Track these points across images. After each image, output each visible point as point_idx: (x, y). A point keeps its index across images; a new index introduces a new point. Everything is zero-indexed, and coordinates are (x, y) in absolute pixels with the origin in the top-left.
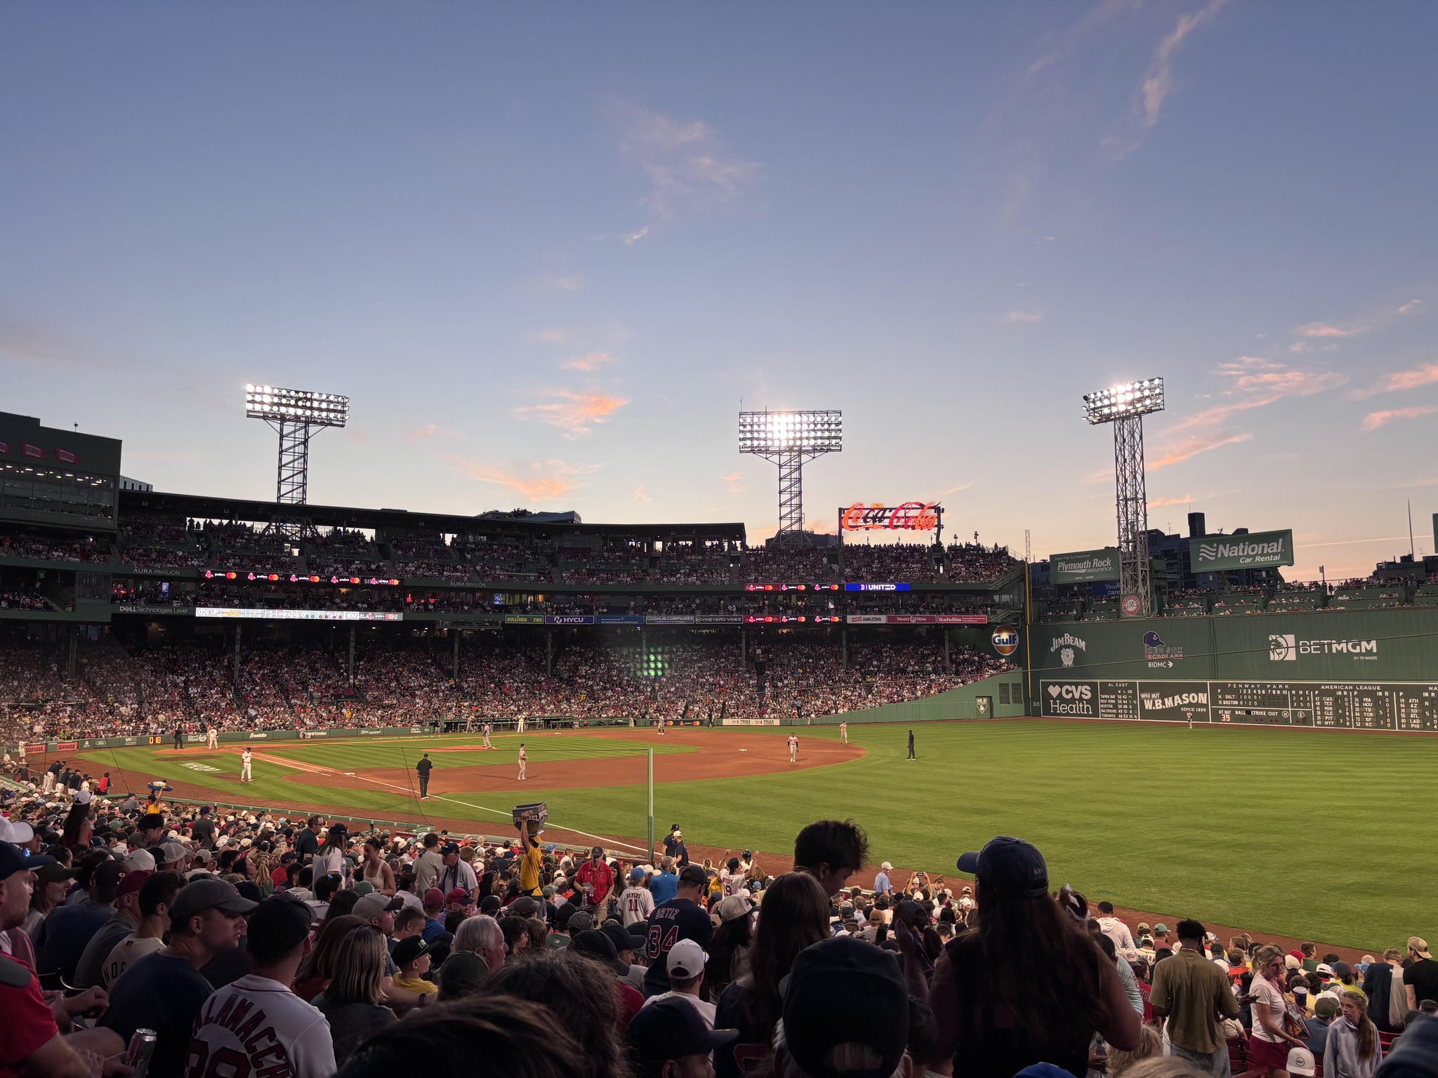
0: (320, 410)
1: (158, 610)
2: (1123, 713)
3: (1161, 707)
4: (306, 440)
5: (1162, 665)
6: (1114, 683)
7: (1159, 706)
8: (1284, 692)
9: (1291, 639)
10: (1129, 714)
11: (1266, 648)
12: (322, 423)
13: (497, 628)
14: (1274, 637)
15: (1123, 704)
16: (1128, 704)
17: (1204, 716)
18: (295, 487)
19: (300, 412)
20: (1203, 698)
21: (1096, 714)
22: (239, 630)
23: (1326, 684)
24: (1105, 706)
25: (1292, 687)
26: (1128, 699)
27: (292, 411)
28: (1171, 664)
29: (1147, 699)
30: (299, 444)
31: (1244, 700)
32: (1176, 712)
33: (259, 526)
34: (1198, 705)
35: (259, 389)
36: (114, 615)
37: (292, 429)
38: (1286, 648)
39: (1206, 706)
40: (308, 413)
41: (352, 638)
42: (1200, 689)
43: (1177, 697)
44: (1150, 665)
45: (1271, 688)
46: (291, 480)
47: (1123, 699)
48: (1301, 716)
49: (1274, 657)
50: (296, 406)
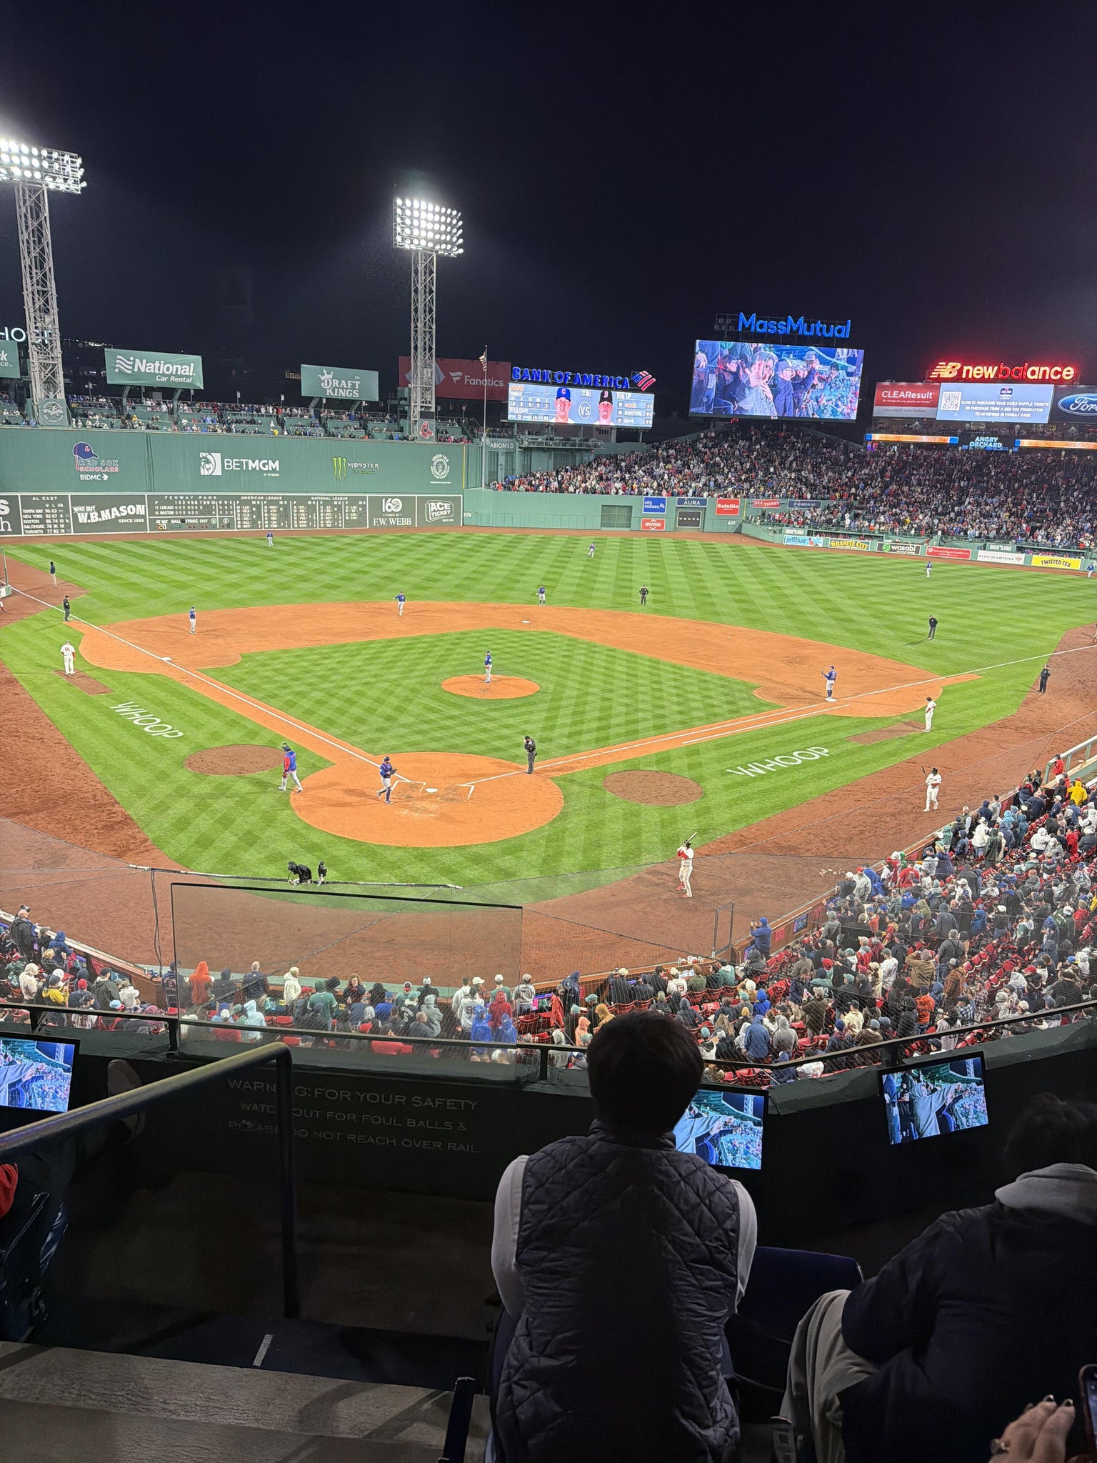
2: (53, 528)
3: (97, 520)
5: (96, 477)
6: (40, 497)
7: (94, 518)
8: (213, 502)
9: (217, 456)
10: (59, 528)
11: (198, 463)
14: (204, 454)
15: (52, 519)
16: (58, 518)
17: (143, 526)
20: (141, 510)
21: (17, 530)
23: (246, 495)
24: (30, 521)
25: (219, 498)
26: (58, 513)
28: (106, 477)
29: (80, 512)
31: (178, 510)
32: (112, 524)
34: (135, 516)
38: (214, 465)
39: (144, 517)
42: (139, 500)
43: (114, 510)
44: (82, 477)
45: (202, 500)
47: (51, 514)
48: (226, 521)
49: (203, 472)
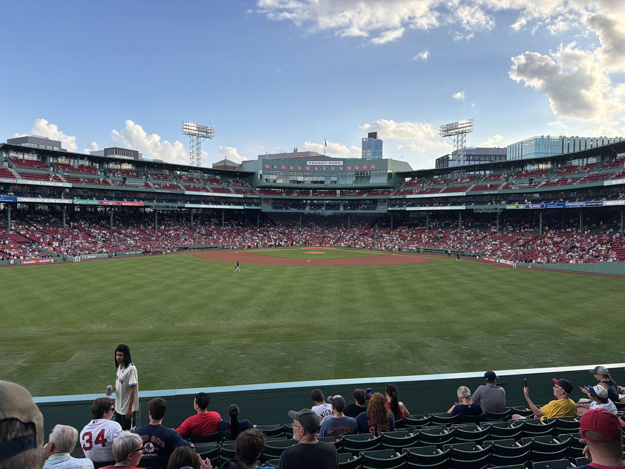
1: (397, 209)
36: (388, 211)
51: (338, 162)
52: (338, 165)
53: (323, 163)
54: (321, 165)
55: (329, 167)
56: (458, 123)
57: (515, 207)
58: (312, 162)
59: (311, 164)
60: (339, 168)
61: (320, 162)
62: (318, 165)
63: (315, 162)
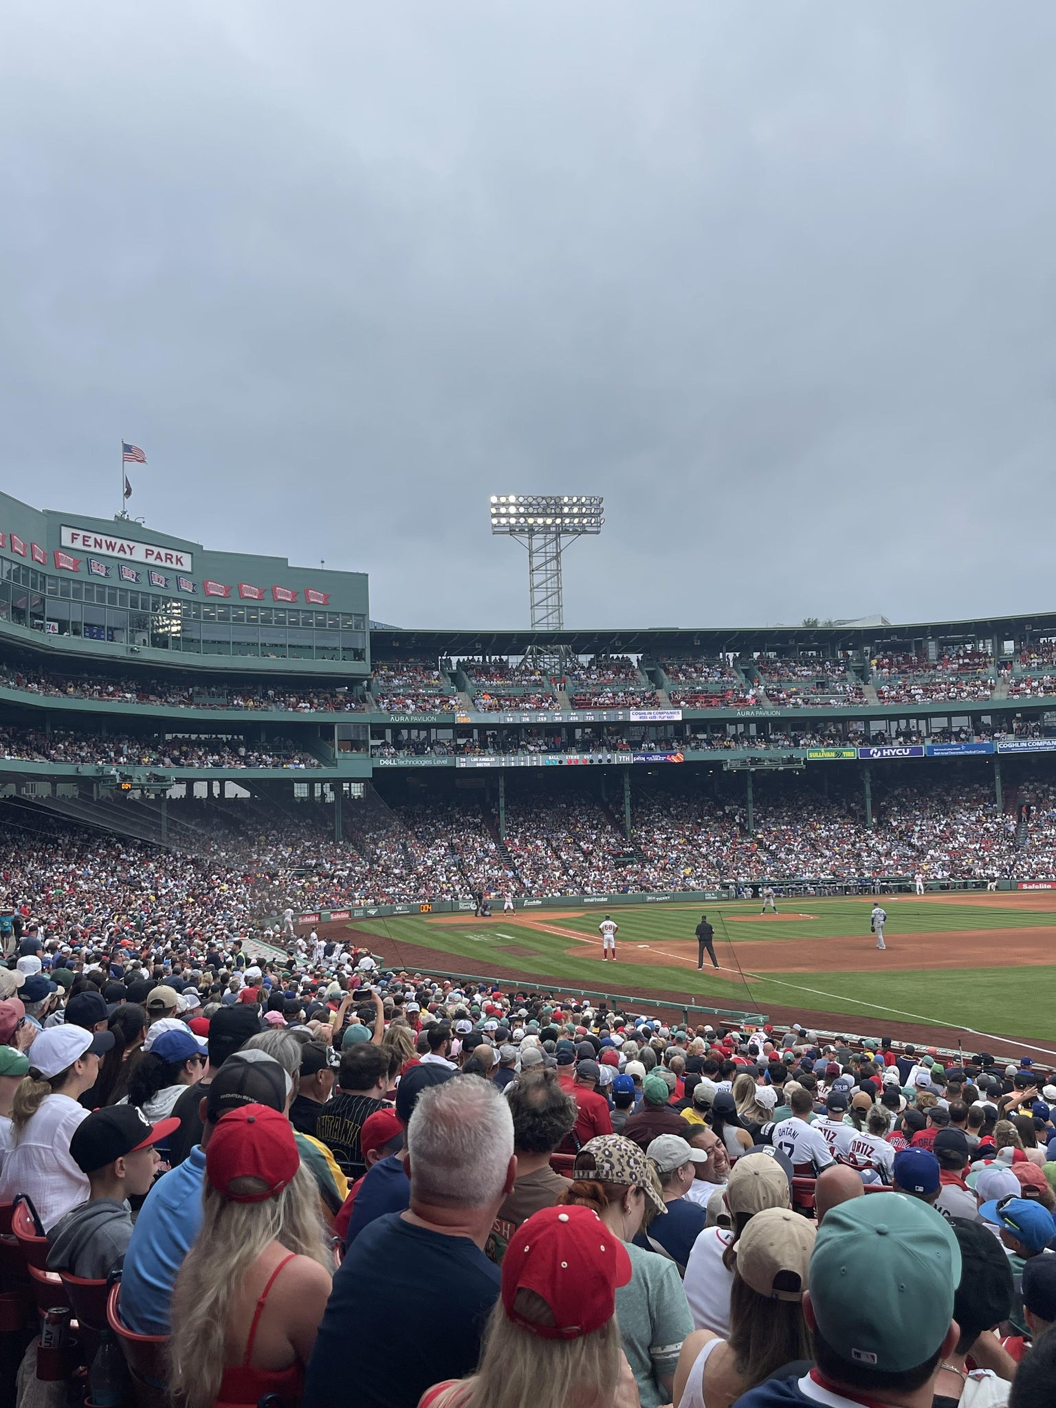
0: (572, 516)
1: (417, 763)
4: (558, 554)
12: (575, 532)
13: (796, 766)
18: (550, 611)
19: (549, 521)
22: (502, 783)
27: (540, 521)
30: (551, 560)
33: (514, 661)
35: (503, 500)
36: (374, 769)
37: (543, 542)
40: (558, 521)
41: (627, 786)
46: (544, 603)
50: (545, 515)
51: (174, 553)
52: (174, 566)
53: (122, 549)
54: (115, 554)
55: (145, 569)
56: (560, 498)
57: (833, 755)
58: (82, 533)
59: (78, 544)
60: (178, 579)
61: (113, 540)
62: (104, 551)
63: (93, 536)
